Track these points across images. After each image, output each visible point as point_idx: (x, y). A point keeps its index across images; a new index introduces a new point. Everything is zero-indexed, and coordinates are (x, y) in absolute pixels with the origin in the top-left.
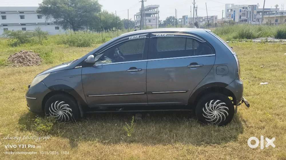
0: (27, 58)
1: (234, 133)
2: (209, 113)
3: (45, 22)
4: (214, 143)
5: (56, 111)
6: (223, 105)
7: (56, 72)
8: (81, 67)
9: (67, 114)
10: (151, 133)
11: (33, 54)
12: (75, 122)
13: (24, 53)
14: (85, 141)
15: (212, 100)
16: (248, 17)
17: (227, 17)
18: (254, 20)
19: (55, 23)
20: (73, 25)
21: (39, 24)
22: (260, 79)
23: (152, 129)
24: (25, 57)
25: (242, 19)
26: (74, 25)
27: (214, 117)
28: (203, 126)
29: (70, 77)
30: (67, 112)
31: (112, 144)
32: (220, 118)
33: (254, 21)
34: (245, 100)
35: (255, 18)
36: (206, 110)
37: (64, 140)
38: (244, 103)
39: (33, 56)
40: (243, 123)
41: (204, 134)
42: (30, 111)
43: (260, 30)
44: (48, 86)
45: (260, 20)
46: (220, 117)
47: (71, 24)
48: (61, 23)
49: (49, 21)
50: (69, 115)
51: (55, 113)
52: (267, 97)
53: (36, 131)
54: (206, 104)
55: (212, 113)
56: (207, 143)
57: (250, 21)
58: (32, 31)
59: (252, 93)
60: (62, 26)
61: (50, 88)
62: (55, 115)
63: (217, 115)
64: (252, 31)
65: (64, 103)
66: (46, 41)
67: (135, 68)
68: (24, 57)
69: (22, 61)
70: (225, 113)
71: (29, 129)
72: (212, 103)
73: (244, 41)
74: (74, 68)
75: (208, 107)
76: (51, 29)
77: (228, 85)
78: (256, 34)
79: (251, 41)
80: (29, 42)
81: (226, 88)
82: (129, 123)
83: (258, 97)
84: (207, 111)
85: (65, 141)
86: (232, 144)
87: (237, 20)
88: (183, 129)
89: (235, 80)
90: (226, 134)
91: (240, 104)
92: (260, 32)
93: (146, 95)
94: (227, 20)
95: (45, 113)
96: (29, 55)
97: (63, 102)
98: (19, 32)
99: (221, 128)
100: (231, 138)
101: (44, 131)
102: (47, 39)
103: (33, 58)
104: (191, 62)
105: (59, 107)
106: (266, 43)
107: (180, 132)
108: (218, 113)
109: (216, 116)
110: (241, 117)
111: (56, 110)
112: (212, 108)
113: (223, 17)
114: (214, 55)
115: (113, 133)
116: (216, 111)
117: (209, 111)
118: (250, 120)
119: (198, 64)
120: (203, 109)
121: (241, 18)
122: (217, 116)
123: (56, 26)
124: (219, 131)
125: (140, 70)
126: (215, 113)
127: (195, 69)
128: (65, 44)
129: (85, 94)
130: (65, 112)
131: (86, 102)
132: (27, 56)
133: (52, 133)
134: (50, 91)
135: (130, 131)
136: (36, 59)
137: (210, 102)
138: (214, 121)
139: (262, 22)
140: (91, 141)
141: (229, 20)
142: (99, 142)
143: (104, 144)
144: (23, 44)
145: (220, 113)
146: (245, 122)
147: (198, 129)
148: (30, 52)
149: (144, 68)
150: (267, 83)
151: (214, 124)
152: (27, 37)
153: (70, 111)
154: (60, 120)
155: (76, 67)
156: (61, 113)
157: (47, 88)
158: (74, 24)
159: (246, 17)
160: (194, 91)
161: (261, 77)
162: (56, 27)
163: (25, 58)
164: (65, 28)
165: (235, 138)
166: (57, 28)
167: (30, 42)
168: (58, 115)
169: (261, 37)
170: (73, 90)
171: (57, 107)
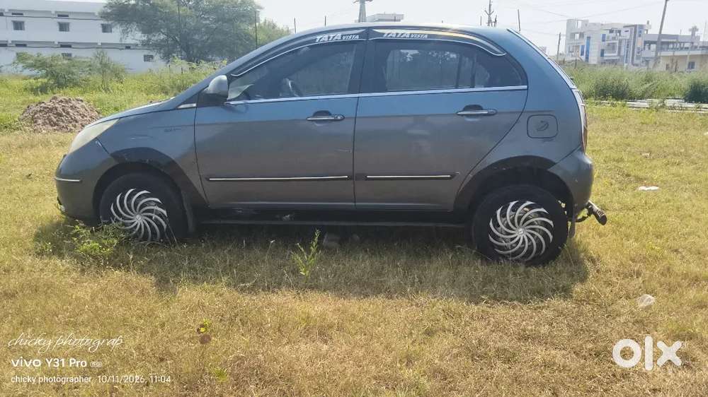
0: (68, 113)
1: (564, 281)
2: (503, 232)
3: (118, 42)
4: (511, 300)
5: (130, 215)
6: (540, 214)
7: (132, 117)
8: (195, 105)
9: (154, 224)
10: (357, 272)
11: (83, 107)
12: (173, 242)
13: (61, 101)
14: (194, 283)
15: (512, 201)
16: (623, 53)
17: (570, 52)
18: (636, 61)
19: (145, 44)
20: (187, 51)
21: (106, 46)
22: (640, 180)
23: (362, 264)
24: (63, 110)
25: (606, 58)
26: (191, 52)
27: (517, 242)
28: (488, 263)
29: (166, 131)
30: (156, 219)
31: (260, 290)
32: (531, 246)
33: (637, 65)
34: (596, 208)
35: (638, 58)
36: (499, 226)
37: (143, 280)
38: (592, 216)
39: (82, 110)
40: (588, 264)
41: (488, 281)
42: (63, 213)
43: (648, 80)
44: (112, 150)
45: (651, 63)
46: (532, 244)
47: (184, 49)
48: (158, 46)
49: (129, 41)
50: (160, 226)
51: (124, 218)
52: (653, 215)
53: (76, 257)
54: (499, 212)
55: (512, 234)
56: (496, 299)
57: (625, 65)
58: (87, 58)
59: (616, 206)
60: (160, 53)
61: (115, 155)
62: (125, 224)
63: (524, 239)
64: (629, 82)
65: (146, 196)
66: (120, 85)
67: (327, 113)
68: (60, 110)
69: (55, 120)
70: (545, 235)
71: (58, 251)
72: (514, 209)
73: (607, 104)
74: (176, 109)
75: (504, 219)
76: (133, 60)
77: (555, 164)
78: (639, 90)
79: (624, 105)
80: (76, 85)
81: (549, 170)
82: (306, 245)
83: (632, 214)
84: (499, 228)
85: (147, 282)
86: (557, 302)
87: (594, 58)
88: (438, 267)
89: (573, 152)
90: (543, 282)
91: (584, 218)
92: (648, 85)
93: (351, 181)
94: (569, 58)
95: (101, 217)
96: (73, 107)
97: (145, 192)
98: (53, 58)
99: (533, 270)
100: (554, 291)
101: (95, 257)
102: (122, 83)
103: (83, 116)
104: (468, 104)
105: (136, 205)
106: (662, 110)
107: (430, 273)
108: (528, 234)
109: (521, 241)
110: (585, 251)
111: (129, 211)
112: (513, 221)
113: (560, 52)
114: (525, 87)
115: (265, 268)
116: (521, 230)
117: (506, 229)
118: (606, 258)
119: (484, 108)
120: (491, 224)
121: (605, 55)
122: (524, 242)
123: (146, 52)
124: (527, 275)
125: (339, 118)
126: (521, 233)
127: (476, 120)
128: (166, 93)
129: (201, 174)
130: (151, 217)
131: (204, 197)
132: (69, 110)
133: (116, 261)
134: (114, 163)
135: (307, 264)
136: (91, 117)
137: (507, 207)
138: (514, 254)
139: (654, 66)
140: (208, 283)
141: (574, 59)
142: (228, 285)
143: (242, 290)
144: (63, 88)
145: (533, 235)
146: (593, 261)
147: (476, 269)
148: (78, 100)
149: (349, 112)
150: (657, 188)
151: (518, 260)
152: (73, 74)
153: (161, 215)
154: (136, 236)
155: (182, 106)
156: (139, 220)
157: (109, 157)
158: (191, 48)
159: (616, 54)
160: (471, 176)
161: (641, 174)
162: (145, 56)
163: (64, 114)
164: (167, 57)
165: (566, 292)
166: (148, 58)
167: (79, 86)
168: (133, 223)
169: (650, 97)
170: (172, 163)
171: (130, 205)
